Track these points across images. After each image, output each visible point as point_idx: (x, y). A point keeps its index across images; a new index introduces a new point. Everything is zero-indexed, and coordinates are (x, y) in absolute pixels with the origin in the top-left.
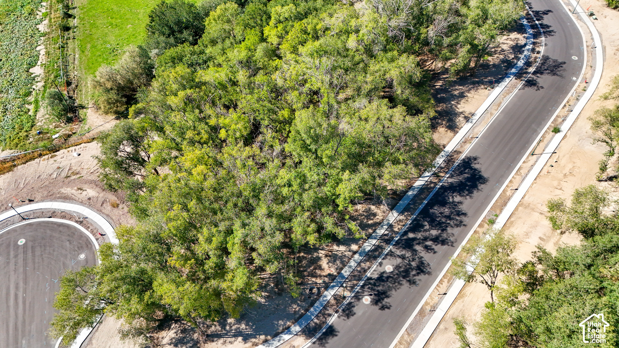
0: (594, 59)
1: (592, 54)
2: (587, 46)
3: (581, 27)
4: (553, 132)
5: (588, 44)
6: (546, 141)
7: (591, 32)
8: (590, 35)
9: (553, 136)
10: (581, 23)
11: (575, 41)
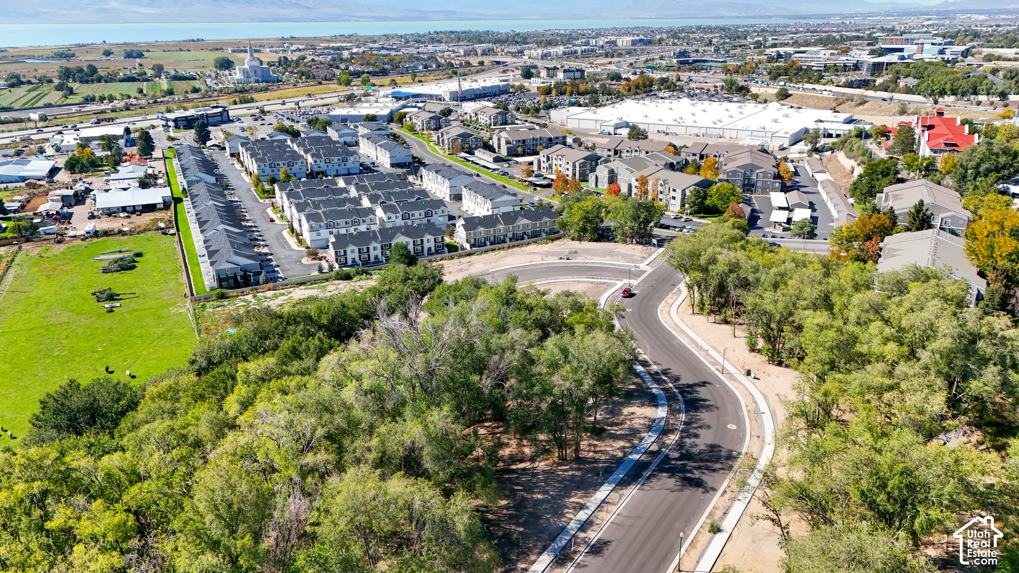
0: (762, 426)
1: (756, 420)
2: (749, 412)
3: (737, 388)
4: (710, 531)
5: (750, 408)
6: (700, 547)
7: (751, 394)
8: (750, 397)
10: (736, 384)
11: (730, 407)
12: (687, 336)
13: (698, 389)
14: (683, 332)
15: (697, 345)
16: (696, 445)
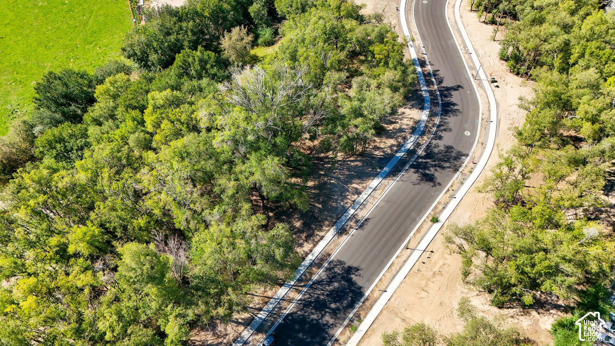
0: (487, 134)
1: (485, 128)
2: (482, 119)
3: (480, 96)
4: (431, 221)
5: (484, 116)
6: (423, 231)
7: (489, 103)
8: (488, 105)
9: (431, 226)
10: (482, 91)
11: (471, 113)
12: (461, 36)
13: (453, 93)
14: (459, 31)
15: (465, 47)
16: (438, 146)
